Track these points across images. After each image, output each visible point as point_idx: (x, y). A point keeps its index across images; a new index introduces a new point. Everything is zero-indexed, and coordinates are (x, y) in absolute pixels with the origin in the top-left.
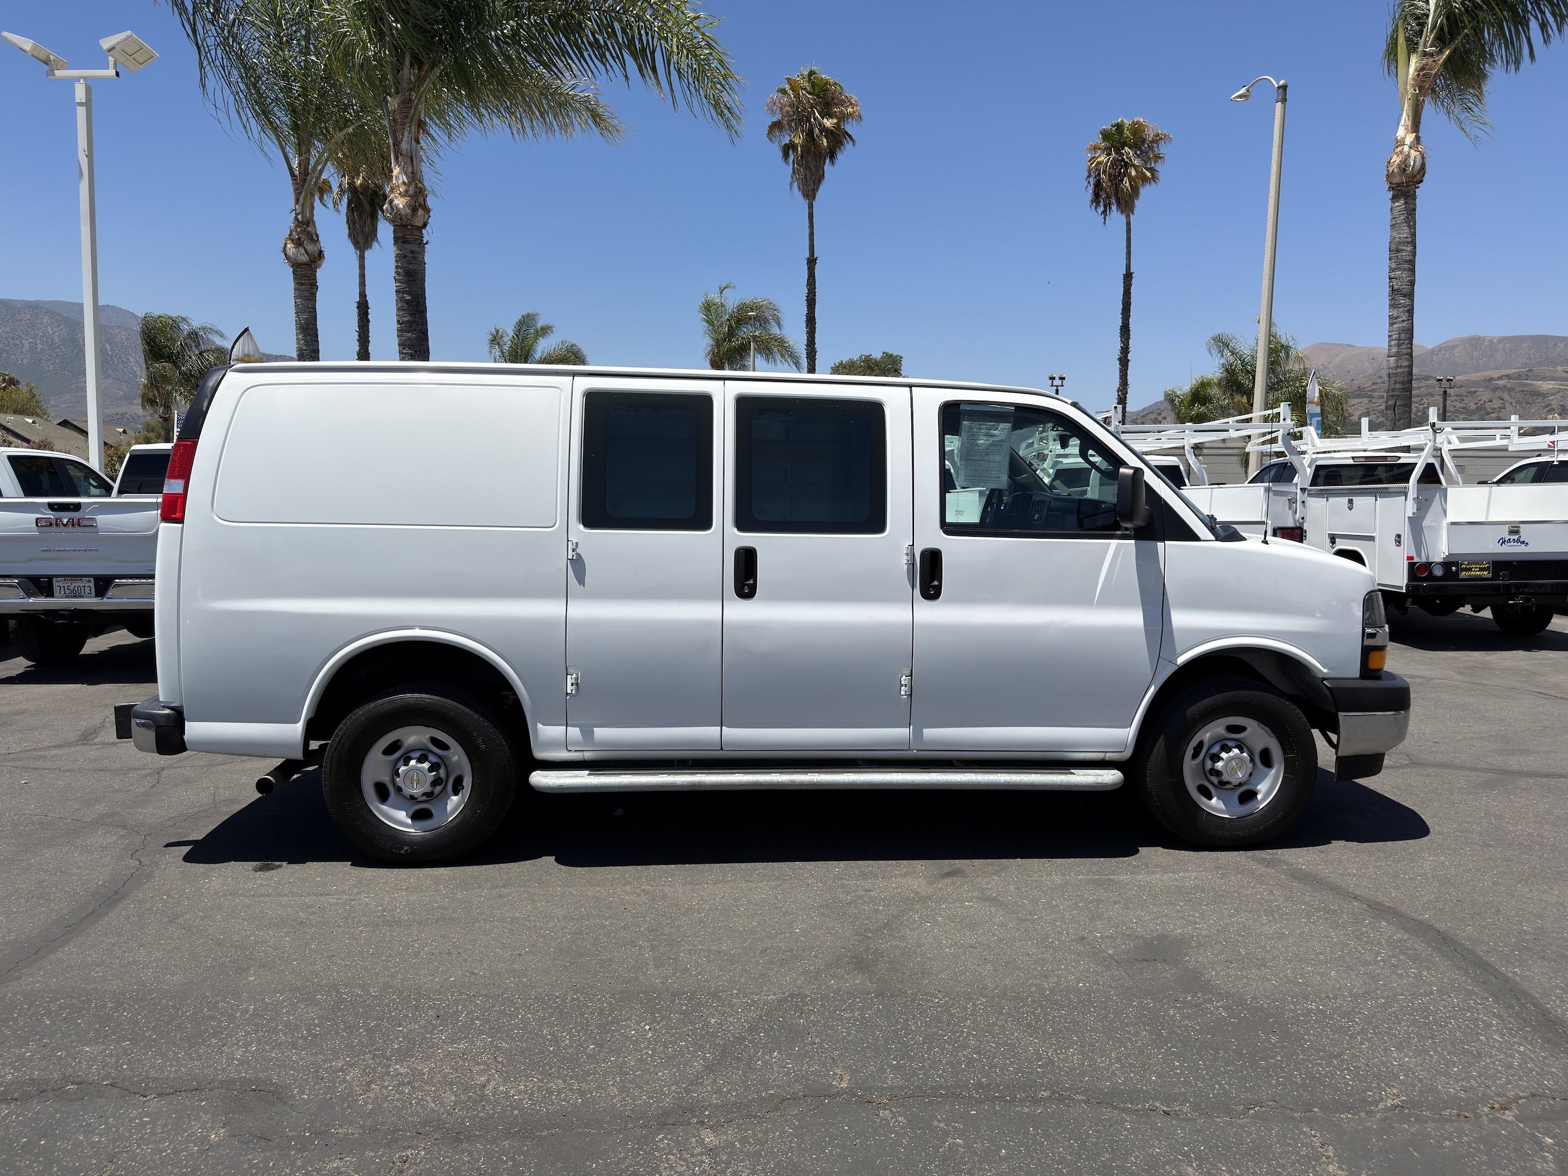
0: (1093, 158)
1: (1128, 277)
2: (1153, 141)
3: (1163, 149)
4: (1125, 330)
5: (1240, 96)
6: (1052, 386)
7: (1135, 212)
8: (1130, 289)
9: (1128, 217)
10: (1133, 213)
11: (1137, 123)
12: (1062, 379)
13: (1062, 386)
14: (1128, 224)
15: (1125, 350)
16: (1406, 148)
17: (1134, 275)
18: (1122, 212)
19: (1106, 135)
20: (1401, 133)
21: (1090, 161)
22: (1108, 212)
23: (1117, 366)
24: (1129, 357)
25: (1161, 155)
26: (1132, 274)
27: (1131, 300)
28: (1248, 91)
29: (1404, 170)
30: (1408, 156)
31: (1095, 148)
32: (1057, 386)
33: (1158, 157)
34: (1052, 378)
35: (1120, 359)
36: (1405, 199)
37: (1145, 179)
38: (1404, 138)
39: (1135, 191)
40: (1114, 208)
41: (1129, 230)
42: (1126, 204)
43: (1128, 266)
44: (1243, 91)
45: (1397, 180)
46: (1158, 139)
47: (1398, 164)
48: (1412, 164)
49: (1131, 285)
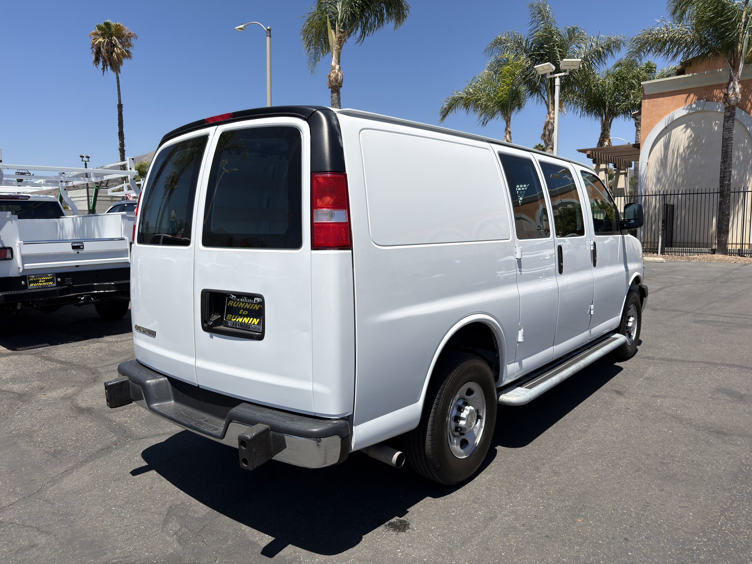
0: (96, 39)
1: (120, 106)
2: (128, 37)
3: (133, 41)
4: (121, 135)
5: (240, 29)
6: (82, 161)
7: (121, 71)
8: (122, 113)
9: (117, 74)
10: (120, 72)
11: (119, 25)
12: (88, 157)
13: (88, 161)
14: (118, 78)
15: (122, 145)
16: (337, 71)
17: (123, 106)
18: (114, 71)
19: (100, 28)
20: (333, 63)
21: (93, 40)
22: (105, 69)
23: (118, 153)
24: (125, 148)
25: (132, 45)
26: (122, 105)
27: (123, 119)
28: (245, 27)
29: (337, 80)
30: (338, 75)
31: (96, 34)
32: (86, 161)
33: (129, 45)
34: (82, 157)
35: (120, 149)
36: (337, 93)
37: (124, 56)
38: (335, 66)
39: (120, 62)
40: (109, 67)
41: (118, 82)
42: (115, 66)
43: (120, 101)
44: (241, 26)
45: (334, 84)
46: (130, 36)
47: (335, 78)
48: (339, 78)
49: (122, 111)
